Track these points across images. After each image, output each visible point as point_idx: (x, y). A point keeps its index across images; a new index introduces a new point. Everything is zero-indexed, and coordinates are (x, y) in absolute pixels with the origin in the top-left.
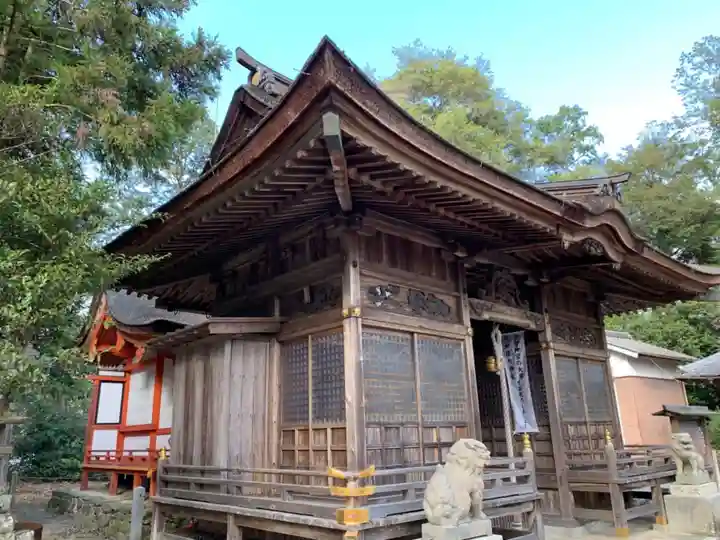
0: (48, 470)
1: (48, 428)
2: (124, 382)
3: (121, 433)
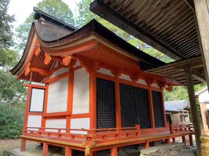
0: (3, 134)
1: (4, 116)
2: (45, 89)
3: (44, 117)
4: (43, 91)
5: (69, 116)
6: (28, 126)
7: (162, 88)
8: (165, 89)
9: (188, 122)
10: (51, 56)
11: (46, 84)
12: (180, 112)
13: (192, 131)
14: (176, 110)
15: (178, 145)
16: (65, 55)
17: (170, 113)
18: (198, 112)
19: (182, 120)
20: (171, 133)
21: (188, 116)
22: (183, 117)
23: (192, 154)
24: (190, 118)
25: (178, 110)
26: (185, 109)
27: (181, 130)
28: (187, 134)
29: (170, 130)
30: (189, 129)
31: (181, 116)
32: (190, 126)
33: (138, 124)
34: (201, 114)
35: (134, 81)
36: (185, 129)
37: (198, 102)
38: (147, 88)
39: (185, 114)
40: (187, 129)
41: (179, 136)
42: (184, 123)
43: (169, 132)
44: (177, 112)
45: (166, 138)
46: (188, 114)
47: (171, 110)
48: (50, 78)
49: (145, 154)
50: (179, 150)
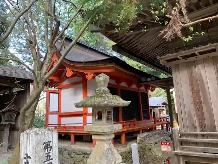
2: (59, 93)
3: (60, 116)
4: (57, 95)
5: (86, 114)
6: (49, 124)
7: (147, 90)
8: (149, 91)
9: (164, 115)
10: (73, 71)
11: (59, 89)
12: (159, 107)
13: (168, 121)
14: (156, 106)
15: (159, 131)
16: (89, 73)
17: (152, 108)
18: (173, 106)
19: (160, 113)
20: (155, 123)
21: (165, 110)
22: (161, 110)
23: (168, 136)
24: (167, 111)
25: (157, 106)
26: (163, 104)
27: (161, 121)
28: (164, 124)
29: (154, 121)
30: (166, 120)
31: (160, 110)
32: (167, 118)
33: (135, 118)
34: (174, 107)
35: (129, 87)
36: (164, 120)
37: (173, 98)
38: (138, 91)
39: (163, 108)
40: (165, 120)
41: (160, 125)
42: (162, 115)
43: (153, 122)
44: (157, 107)
45: (151, 127)
46: (165, 108)
47: (152, 106)
48: (62, 85)
49: (141, 137)
50: (160, 134)
